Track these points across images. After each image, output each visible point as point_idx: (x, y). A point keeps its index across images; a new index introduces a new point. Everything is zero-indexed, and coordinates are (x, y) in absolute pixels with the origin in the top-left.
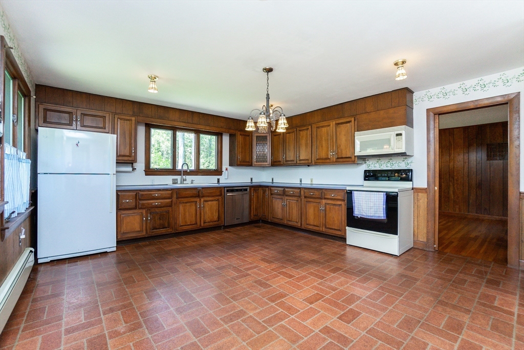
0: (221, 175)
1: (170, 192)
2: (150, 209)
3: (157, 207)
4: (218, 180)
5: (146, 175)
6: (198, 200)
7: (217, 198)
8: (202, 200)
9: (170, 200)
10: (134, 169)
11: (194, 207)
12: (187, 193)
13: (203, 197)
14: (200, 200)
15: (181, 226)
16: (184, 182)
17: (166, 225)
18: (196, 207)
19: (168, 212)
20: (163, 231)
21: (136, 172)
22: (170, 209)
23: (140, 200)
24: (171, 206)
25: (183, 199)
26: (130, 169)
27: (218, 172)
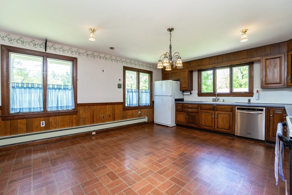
0: (252, 96)
1: (197, 105)
2: (188, 113)
3: (190, 112)
4: (249, 100)
5: (198, 96)
6: (213, 112)
7: (228, 113)
8: (216, 112)
9: (197, 110)
10: (191, 93)
11: (211, 117)
12: (206, 107)
13: (217, 111)
14: (215, 112)
15: (202, 125)
16: (218, 101)
17: (195, 123)
18: (212, 116)
19: (195, 116)
20: (193, 125)
21: (192, 95)
22: (197, 114)
23: (184, 108)
24: (197, 113)
25: (204, 110)
26: (189, 93)
27: (250, 94)
